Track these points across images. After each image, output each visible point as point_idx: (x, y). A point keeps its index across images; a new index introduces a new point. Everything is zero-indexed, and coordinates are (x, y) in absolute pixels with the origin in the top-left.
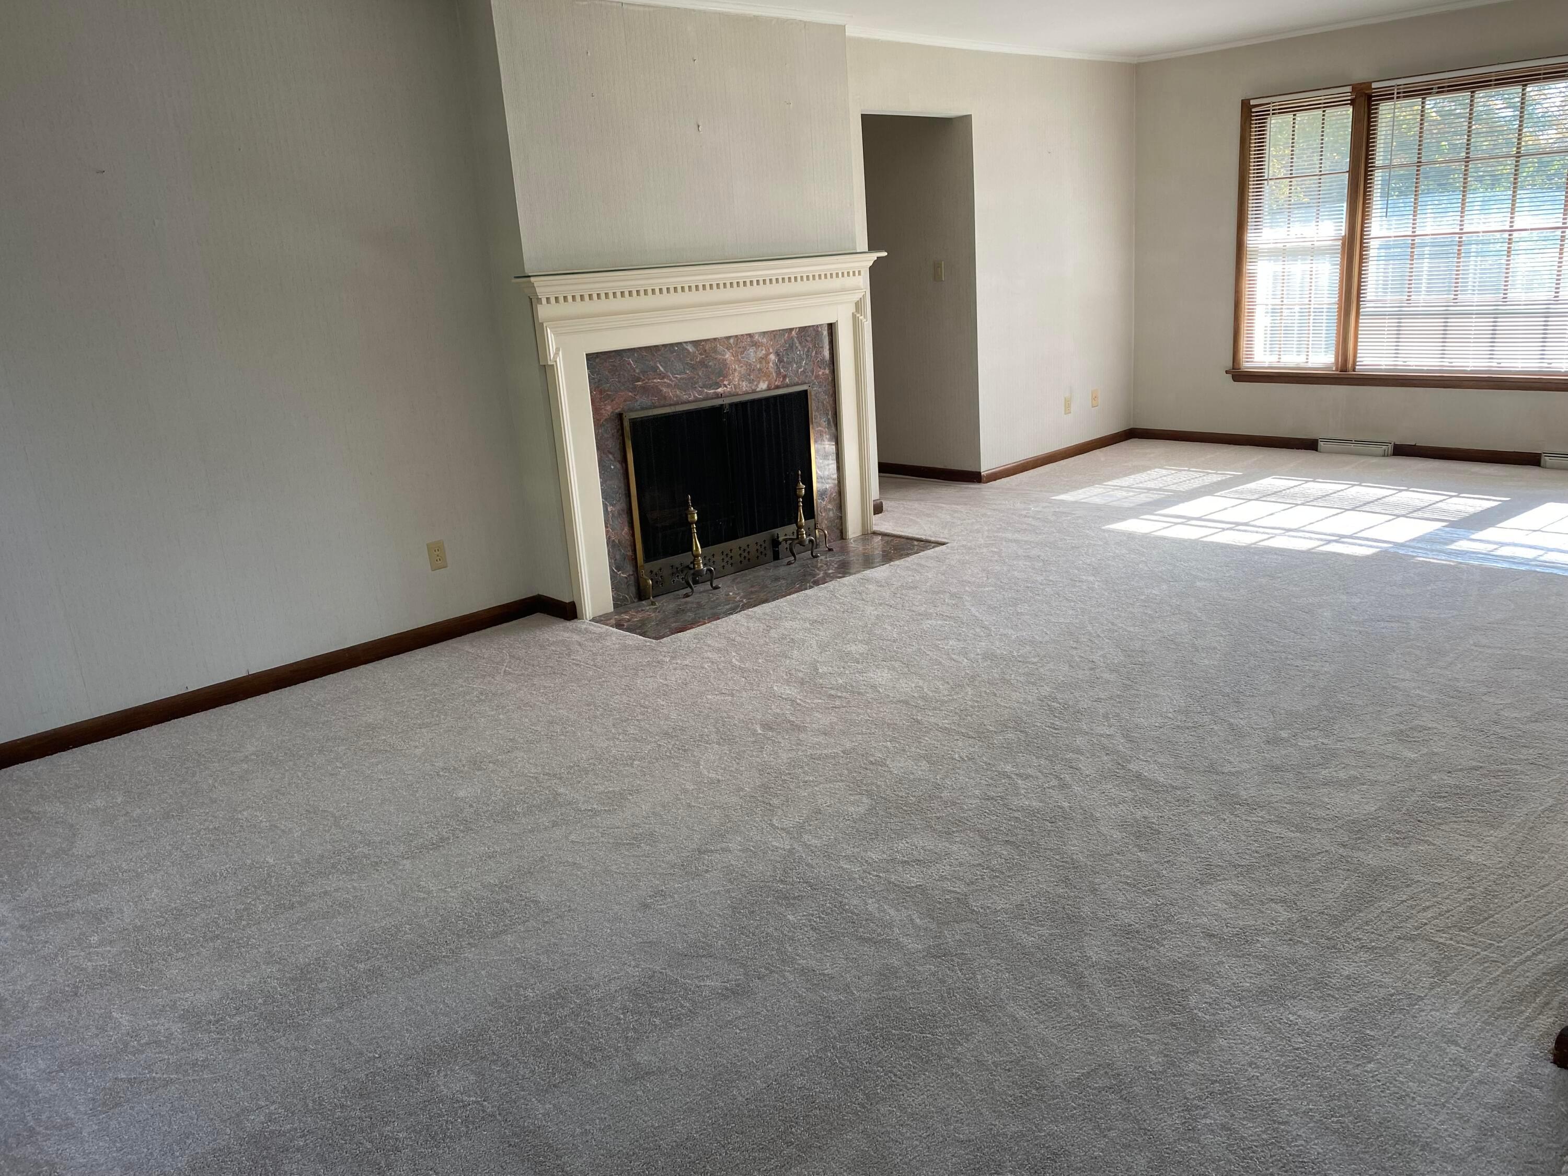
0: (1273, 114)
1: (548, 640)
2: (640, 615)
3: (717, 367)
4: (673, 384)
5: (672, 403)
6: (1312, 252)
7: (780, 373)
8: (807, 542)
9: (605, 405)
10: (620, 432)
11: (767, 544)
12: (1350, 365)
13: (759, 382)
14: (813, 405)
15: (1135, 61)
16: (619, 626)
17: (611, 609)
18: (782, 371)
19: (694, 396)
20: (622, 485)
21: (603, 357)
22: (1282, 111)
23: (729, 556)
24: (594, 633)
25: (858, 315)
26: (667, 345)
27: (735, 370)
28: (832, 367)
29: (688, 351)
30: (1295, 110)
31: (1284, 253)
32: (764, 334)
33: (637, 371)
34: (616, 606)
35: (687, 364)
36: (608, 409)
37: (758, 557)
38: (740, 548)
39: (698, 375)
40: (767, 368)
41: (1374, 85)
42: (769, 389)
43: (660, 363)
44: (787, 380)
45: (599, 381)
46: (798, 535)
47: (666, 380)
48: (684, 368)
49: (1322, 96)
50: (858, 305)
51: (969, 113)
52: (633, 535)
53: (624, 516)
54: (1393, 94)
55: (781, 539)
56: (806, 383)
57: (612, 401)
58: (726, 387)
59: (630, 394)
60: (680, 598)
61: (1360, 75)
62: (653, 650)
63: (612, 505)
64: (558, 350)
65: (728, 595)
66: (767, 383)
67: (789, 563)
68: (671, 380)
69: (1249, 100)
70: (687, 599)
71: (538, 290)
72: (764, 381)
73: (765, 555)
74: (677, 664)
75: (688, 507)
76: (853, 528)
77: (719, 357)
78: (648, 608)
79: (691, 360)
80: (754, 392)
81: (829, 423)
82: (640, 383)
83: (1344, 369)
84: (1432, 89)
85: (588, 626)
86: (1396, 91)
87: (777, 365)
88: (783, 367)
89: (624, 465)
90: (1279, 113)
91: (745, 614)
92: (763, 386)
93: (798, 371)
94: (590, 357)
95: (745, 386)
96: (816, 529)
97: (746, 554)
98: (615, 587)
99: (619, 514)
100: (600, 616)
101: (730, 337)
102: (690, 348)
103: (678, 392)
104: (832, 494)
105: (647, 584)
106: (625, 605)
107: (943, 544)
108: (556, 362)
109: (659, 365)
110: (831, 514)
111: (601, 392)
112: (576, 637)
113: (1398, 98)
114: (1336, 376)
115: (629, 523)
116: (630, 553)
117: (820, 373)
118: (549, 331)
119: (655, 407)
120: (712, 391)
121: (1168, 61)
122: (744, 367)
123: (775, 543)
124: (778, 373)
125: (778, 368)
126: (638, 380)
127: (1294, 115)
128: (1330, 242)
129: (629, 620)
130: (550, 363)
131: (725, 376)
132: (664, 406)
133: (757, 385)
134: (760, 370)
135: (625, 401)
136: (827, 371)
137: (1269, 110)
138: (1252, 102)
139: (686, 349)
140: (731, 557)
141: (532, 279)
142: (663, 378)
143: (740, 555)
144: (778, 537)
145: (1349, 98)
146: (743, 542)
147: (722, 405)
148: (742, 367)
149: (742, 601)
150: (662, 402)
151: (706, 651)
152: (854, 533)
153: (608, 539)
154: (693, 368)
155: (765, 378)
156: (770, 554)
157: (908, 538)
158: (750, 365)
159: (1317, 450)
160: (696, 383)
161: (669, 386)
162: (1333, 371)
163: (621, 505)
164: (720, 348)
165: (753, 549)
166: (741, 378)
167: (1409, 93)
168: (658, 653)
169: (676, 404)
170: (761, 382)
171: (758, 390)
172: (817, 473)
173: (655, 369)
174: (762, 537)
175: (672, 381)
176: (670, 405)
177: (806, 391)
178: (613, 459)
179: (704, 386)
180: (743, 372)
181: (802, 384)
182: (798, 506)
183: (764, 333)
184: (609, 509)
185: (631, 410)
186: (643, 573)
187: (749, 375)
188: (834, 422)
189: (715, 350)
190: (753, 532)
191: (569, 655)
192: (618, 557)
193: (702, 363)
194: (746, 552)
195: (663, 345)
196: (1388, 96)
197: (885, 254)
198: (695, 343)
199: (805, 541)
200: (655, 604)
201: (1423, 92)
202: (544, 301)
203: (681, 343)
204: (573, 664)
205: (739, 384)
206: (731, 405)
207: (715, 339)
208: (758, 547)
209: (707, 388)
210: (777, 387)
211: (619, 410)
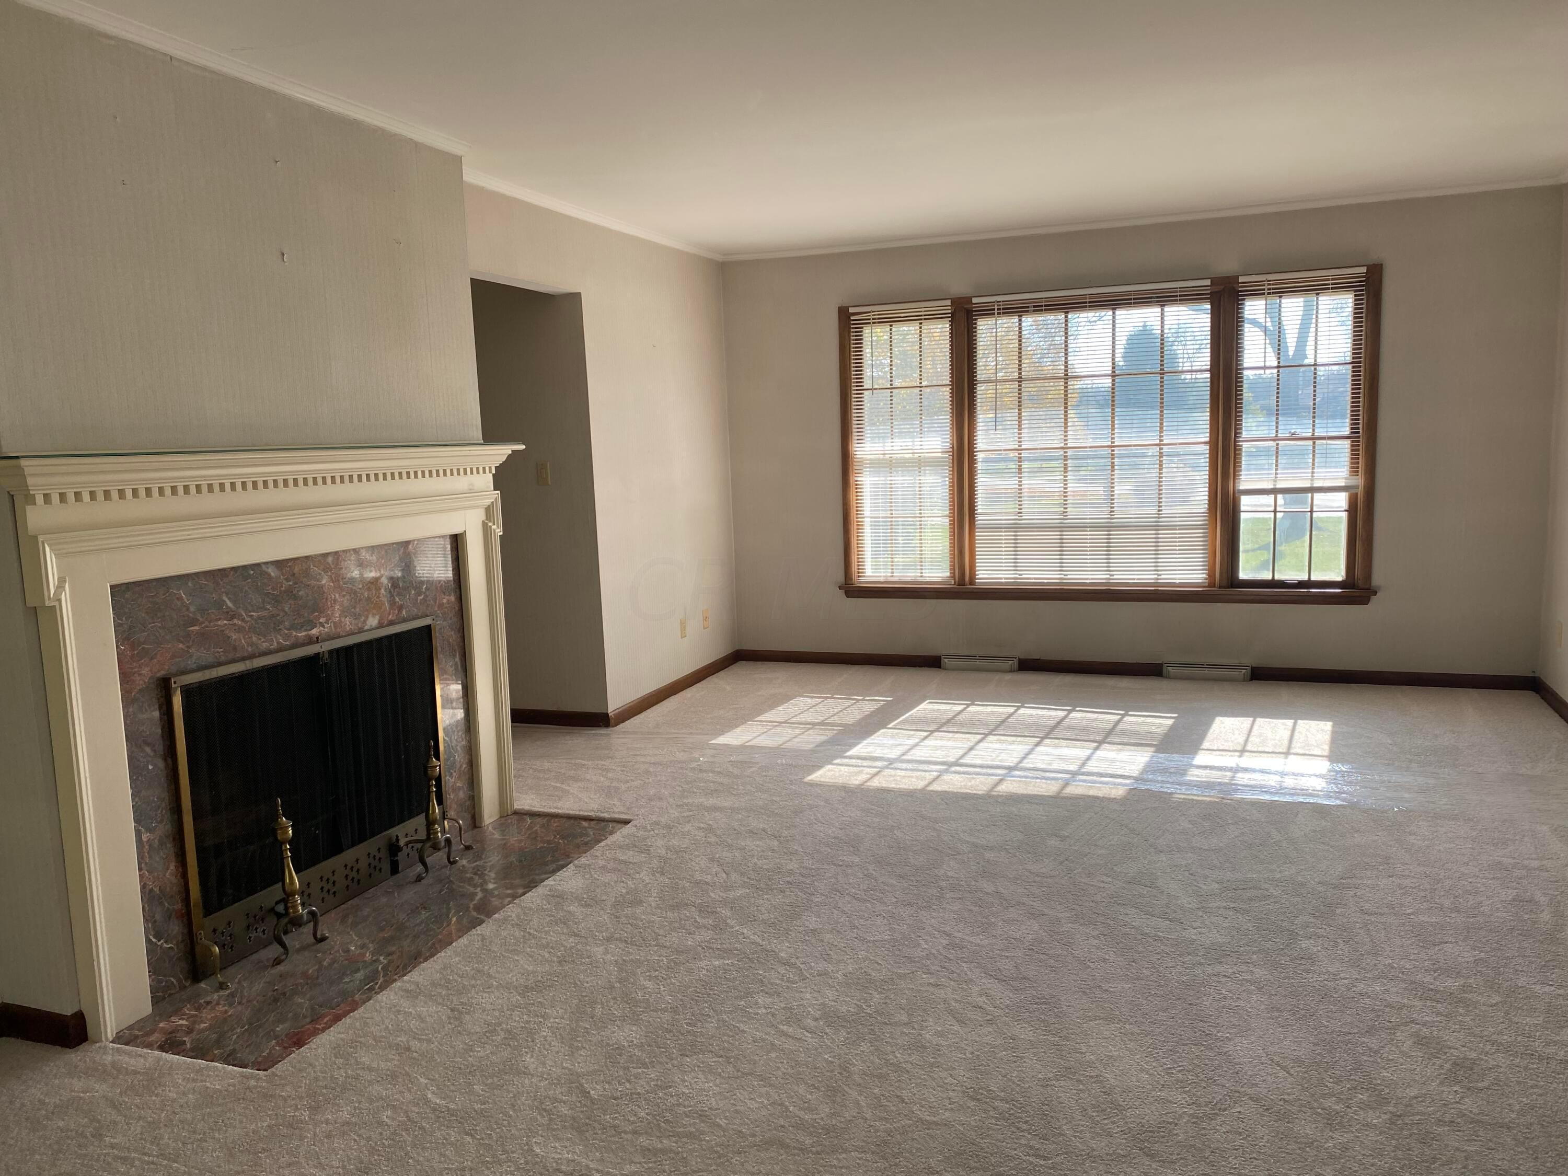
0: (874, 323)
1: (42, 1102)
2: (207, 1014)
3: (310, 597)
4: (246, 626)
5: (246, 654)
6: (919, 464)
7: (395, 603)
8: (443, 844)
9: (140, 667)
10: (164, 707)
11: (384, 854)
12: (967, 579)
13: (367, 617)
14: (437, 643)
15: (720, 258)
16: (171, 1045)
17: (146, 1008)
18: (397, 599)
19: (278, 643)
20: (165, 795)
21: (137, 589)
22: (881, 321)
23: (331, 882)
24: (136, 1073)
25: (490, 524)
26: (238, 567)
27: (335, 601)
28: (458, 593)
29: (269, 575)
30: (890, 321)
31: (889, 465)
32: (372, 549)
33: (192, 609)
34: (155, 1001)
35: (267, 594)
36: (146, 673)
37: (370, 875)
38: (346, 866)
39: (284, 611)
40: (378, 597)
41: (975, 300)
42: (380, 626)
43: (227, 594)
44: (404, 612)
45: (130, 628)
46: (428, 834)
47: (236, 621)
48: (263, 602)
49: (922, 308)
50: (489, 510)
51: (578, 291)
52: (184, 875)
53: (169, 845)
54: (994, 310)
55: (402, 843)
56: (427, 616)
57: (152, 659)
58: (323, 626)
59: (181, 646)
60: (266, 967)
61: (960, 288)
62: (267, 1097)
63: (149, 830)
64: (62, 581)
65: (348, 951)
66: (377, 617)
67: (419, 879)
68: (243, 620)
69: (847, 308)
70: (281, 968)
71: (30, 481)
72: (374, 615)
73: (380, 870)
74: (327, 1122)
75: (276, 817)
76: (489, 811)
77: (313, 583)
78: (216, 996)
79: (273, 589)
80: (361, 631)
81: (456, 669)
82: (197, 628)
83: (961, 582)
84: (1028, 307)
85: (117, 1057)
86: (996, 307)
87: (390, 592)
88: (399, 594)
89: (170, 761)
90: (879, 323)
91: (400, 988)
92: (373, 621)
93: (417, 600)
94: (116, 590)
95: (348, 623)
96: (444, 819)
97: (354, 874)
98: (155, 968)
99: (162, 843)
100: (130, 1028)
101: (327, 554)
102: (273, 572)
103: (254, 639)
104: (461, 766)
105: (212, 954)
106: (170, 995)
107: (627, 822)
108: (60, 601)
109: (225, 598)
110: (461, 794)
111: (133, 646)
112: (101, 1088)
113: (999, 313)
114: (956, 590)
115: (177, 855)
116: (179, 906)
117: (445, 601)
118: (47, 549)
119: (220, 664)
120: (304, 634)
121: (758, 262)
122: (348, 597)
123: (394, 848)
124: (392, 603)
125: (392, 596)
126: (194, 622)
127: (891, 326)
128: (939, 455)
129: (190, 1031)
130: (47, 603)
131: (321, 611)
132: (233, 661)
133: (365, 621)
134: (368, 599)
135: (173, 657)
136: (453, 598)
137: (869, 319)
138: (851, 310)
139: (266, 573)
140: (334, 882)
141: (23, 462)
142: (232, 618)
143: (347, 876)
144: (398, 840)
145: (950, 311)
146: (349, 856)
147: (319, 654)
148: (344, 596)
149: (377, 960)
150: (231, 656)
151: (371, 1083)
152: (490, 817)
153: (143, 887)
154: (276, 600)
155: (374, 611)
156: (386, 866)
157: (569, 817)
158: (355, 593)
159: (940, 667)
160: (281, 622)
161: (240, 630)
162: (951, 584)
163: (164, 828)
164: (314, 569)
165: (363, 864)
166: (344, 613)
167: (1009, 310)
168: (280, 1103)
169: (252, 657)
170: (370, 616)
171: (366, 628)
172: (444, 740)
173: (220, 604)
174: (374, 845)
175: (246, 622)
176: (243, 659)
177: (429, 627)
178: (152, 754)
179: (292, 627)
180: (346, 603)
181: (422, 617)
182: (429, 792)
183: (373, 547)
184: (144, 838)
185: (184, 672)
186: (203, 937)
187: (355, 608)
188: (462, 666)
189: (307, 573)
190: (362, 839)
191: (98, 1136)
192: (158, 917)
193: (290, 593)
194: (355, 870)
195: (232, 569)
196: (988, 312)
197: (523, 447)
198: (279, 564)
199: (440, 842)
200: (227, 988)
201: (1020, 310)
202: (40, 499)
203: (258, 565)
204: (116, 1158)
205: (340, 621)
206: (330, 652)
207: (307, 557)
208: (371, 860)
209: (296, 629)
210: (391, 623)
211: (163, 672)
